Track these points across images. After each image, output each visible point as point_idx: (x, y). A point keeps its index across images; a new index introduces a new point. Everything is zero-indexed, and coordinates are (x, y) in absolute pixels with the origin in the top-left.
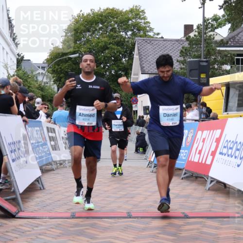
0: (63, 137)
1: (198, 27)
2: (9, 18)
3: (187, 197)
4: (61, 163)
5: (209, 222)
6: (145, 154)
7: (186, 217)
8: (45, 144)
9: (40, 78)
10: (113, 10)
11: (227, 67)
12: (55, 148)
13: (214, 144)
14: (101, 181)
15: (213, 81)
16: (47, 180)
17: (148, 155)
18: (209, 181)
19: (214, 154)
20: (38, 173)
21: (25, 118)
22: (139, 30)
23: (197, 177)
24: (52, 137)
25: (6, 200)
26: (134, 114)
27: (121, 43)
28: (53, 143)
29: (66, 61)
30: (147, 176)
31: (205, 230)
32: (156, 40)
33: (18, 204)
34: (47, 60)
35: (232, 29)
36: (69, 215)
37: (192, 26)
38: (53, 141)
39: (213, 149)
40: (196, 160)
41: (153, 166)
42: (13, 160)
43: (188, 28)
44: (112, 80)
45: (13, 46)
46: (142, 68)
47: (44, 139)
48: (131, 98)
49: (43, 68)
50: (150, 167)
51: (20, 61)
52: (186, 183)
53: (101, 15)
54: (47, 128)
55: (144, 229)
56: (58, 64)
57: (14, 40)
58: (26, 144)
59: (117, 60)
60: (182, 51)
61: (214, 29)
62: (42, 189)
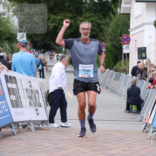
0: (26, 89)
6: (139, 113)
14: (78, 150)
17: (144, 116)
24: (13, 89)
26: (125, 58)
28: (13, 98)
30: (143, 145)
38: (14, 94)
41: (151, 130)
44: (95, 10)
48: (121, 35)
50: (146, 132)
54: (6, 76)
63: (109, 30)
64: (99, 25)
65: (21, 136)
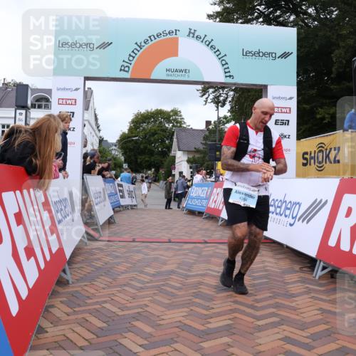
0: (127, 190)
1: (214, 122)
2: (95, 114)
3: (207, 230)
4: (126, 207)
7: (206, 242)
8: (117, 194)
9: (113, 152)
10: (160, 110)
12: (122, 197)
18: (220, 220)
20: (112, 213)
22: (177, 123)
23: (212, 218)
25: (93, 229)
27: (165, 130)
28: (121, 194)
29: (130, 141)
31: (217, 251)
32: (188, 129)
33: (99, 232)
34: (119, 141)
36: (131, 240)
37: (210, 122)
40: (213, 207)
41: (185, 210)
42: (97, 204)
43: (208, 123)
45: (97, 131)
46: (179, 147)
47: (116, 191)
48: (171, 166)
49: (116, 146)
51: (101, 141)
52: (206, 221)
53: (152, 113)
54: (118, 184)
55: (179, 250)
56: (125, 143)
57: (98, 127)
58: (104, 194)
59: (163, 141)
60: (204, 138)
61: (224, 124)
62: (114, 223)
63: (166, 164)
64: (161, 161)
65: (123, 212)
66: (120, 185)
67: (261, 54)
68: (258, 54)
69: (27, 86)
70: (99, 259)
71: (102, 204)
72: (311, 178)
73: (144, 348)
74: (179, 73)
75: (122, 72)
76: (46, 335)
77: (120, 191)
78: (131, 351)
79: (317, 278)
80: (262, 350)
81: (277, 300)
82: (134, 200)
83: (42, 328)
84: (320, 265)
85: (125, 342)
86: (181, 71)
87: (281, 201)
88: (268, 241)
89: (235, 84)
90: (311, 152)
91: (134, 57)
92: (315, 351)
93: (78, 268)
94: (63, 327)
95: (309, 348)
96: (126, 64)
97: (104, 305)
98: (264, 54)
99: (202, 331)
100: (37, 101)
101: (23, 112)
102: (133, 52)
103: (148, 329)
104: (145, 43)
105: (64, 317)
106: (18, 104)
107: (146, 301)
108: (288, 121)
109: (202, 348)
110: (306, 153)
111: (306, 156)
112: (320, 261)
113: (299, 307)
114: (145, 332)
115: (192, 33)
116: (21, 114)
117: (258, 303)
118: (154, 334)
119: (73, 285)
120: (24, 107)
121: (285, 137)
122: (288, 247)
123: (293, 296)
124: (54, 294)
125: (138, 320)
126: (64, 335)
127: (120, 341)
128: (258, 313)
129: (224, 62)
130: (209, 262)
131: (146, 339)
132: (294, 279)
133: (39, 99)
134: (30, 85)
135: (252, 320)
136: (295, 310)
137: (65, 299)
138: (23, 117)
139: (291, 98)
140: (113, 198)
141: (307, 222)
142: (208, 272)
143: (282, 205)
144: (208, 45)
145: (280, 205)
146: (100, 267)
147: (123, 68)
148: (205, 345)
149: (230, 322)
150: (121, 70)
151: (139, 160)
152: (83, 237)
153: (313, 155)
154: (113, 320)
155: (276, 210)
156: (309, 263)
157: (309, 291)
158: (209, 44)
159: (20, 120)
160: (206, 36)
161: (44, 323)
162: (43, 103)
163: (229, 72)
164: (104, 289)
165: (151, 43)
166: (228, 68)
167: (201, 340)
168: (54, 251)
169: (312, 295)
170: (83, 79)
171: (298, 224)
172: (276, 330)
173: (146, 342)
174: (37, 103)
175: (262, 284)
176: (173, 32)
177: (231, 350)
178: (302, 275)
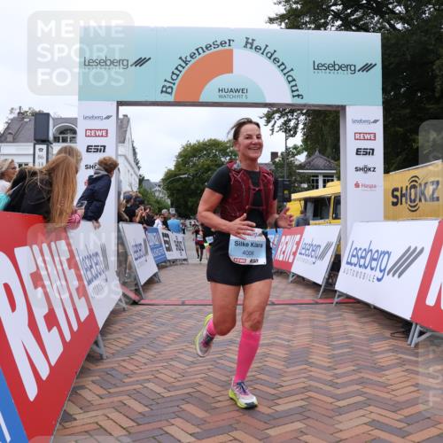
0: (175, 241)
1: (282, 154)
2: (133, 147)
4: (174, 262)
5: (291, 308)
7: (273, 303)
8: (161, 246)
9: (157, 194)
10: (215, 140)
11: (306, 186)
12: (169, 249)
13: (295, 246)
15: (294, 196)
16: (164, 275)
18: (291, 275)
19: (295, 254)
20: (155, 270)
21: (145, 225)
23: (281, 273)
28: (167, 246)
29: (177, 180)
31: (288, 314)
33: (140, 294)
34: (163, 180)
35: (309, 156)
36: (180, 303)
37: (277, 153)
39: (294, 250)
40: (281, 259)
42: (136, 259)
43: (274, 155)
45: (136, 169)
47: (160, 242)
49: (159, 186)
51: (142, 180)
53: (204, 144)
54: (163, 233)
56: (171, 182)
57: (137, 164)
58: (146, 246)
61: (294, 155)
62: (159, 282)
65: (171, 268)
66: (165, 235)
67: (337, 67)
68: (333, 67)
69: (48, 115)
70: (140, 327)
71: (143, 259)
72: (404, 220)
73: (195, 437)
74: (234, 94)
75: (164, 94)
76: (75, 423)
77: (166, 242)
78: (180, 441)
79: (413, 345)
80: (344, 437)
81: (362, 375)
82: (184, 252)
83: (68, 414)
84: (416, 330)
85: (171, 430)
86: (237, 91)
87: (365, 250)
88: (351, 301)
89: (305, 105)
90: (402, 188)
91: (178, 76)
92: (410, 437)
93: (115, 340)
94: (94, 413)
95: (403, 434)
96: (168, 85)
97: (146, 385)
98: (340, 67)
99: (268, 415)
100: (62, 133)
101: (44, 147)
102: (177, 68)
103: (201, 414)
104: (191, 57)
105: (97, 401)
106: (38, 138)
107: (198, 378)
108: (373, 150)
109: (269, 437)
110: (396, 190)
111: (396, 193)
112: (417, 324)
113: (390, 382)
114: (197, 418)
115: (249, 44)
116: (41, 150)
117: (337, 378)
118: (208, 420)
119: (109, 360)
120: (45, 141)
121: (370, 169)
122: (375, 308)
123: (382, 369)
124: (84, 372)
125: (188, 402)
126: (97, 423)
127: (165, 429)
128: (339, 392)
129: (290, 79)
130: (276, 329)
131: (198, 426)
132: (384, 347)
133: (64, 131)
134: (52, 114)
135: (332, 400)
136: (385, 387)
137: (98, 378)
138: (44, 153)
139: (376, 121)
140: (157, 251)
141: (399, 277)
142: (276, 340)
143: (366, 255)
144: (270, 58)
145: (363, 254)
146: (141, 338)
147: (164, 89)
148: (271, 432)
149: (303, 403)
150: (162, 92)
151: (189, 204)
152: (120, 300)
153: (404, 192)
154: (158, 403)
155: (359, 261)
156: (402, 327)
157: (402, 363)
158: (272, 57)
159: (40, 157)
160: (267, 46)
161: (71, 408)
162: (69, 136)
163: (297, 90)
164: (145, 364)
165: (198, 57)
166: (296, 85)
167: (267, 426)
168: (82, 319)
169: (407, 367)
170: (115, 104)
171: (388, 279)
172: (361, 412)
173: (199, 430)
174: (61, 136)
175: (343, 354)
176: (226, 43)
177: (305, 438)
178: (394, 342)
